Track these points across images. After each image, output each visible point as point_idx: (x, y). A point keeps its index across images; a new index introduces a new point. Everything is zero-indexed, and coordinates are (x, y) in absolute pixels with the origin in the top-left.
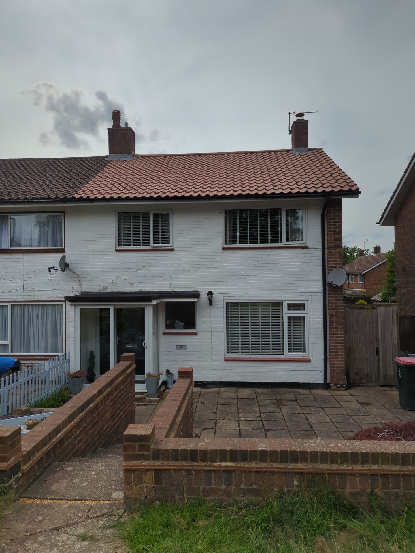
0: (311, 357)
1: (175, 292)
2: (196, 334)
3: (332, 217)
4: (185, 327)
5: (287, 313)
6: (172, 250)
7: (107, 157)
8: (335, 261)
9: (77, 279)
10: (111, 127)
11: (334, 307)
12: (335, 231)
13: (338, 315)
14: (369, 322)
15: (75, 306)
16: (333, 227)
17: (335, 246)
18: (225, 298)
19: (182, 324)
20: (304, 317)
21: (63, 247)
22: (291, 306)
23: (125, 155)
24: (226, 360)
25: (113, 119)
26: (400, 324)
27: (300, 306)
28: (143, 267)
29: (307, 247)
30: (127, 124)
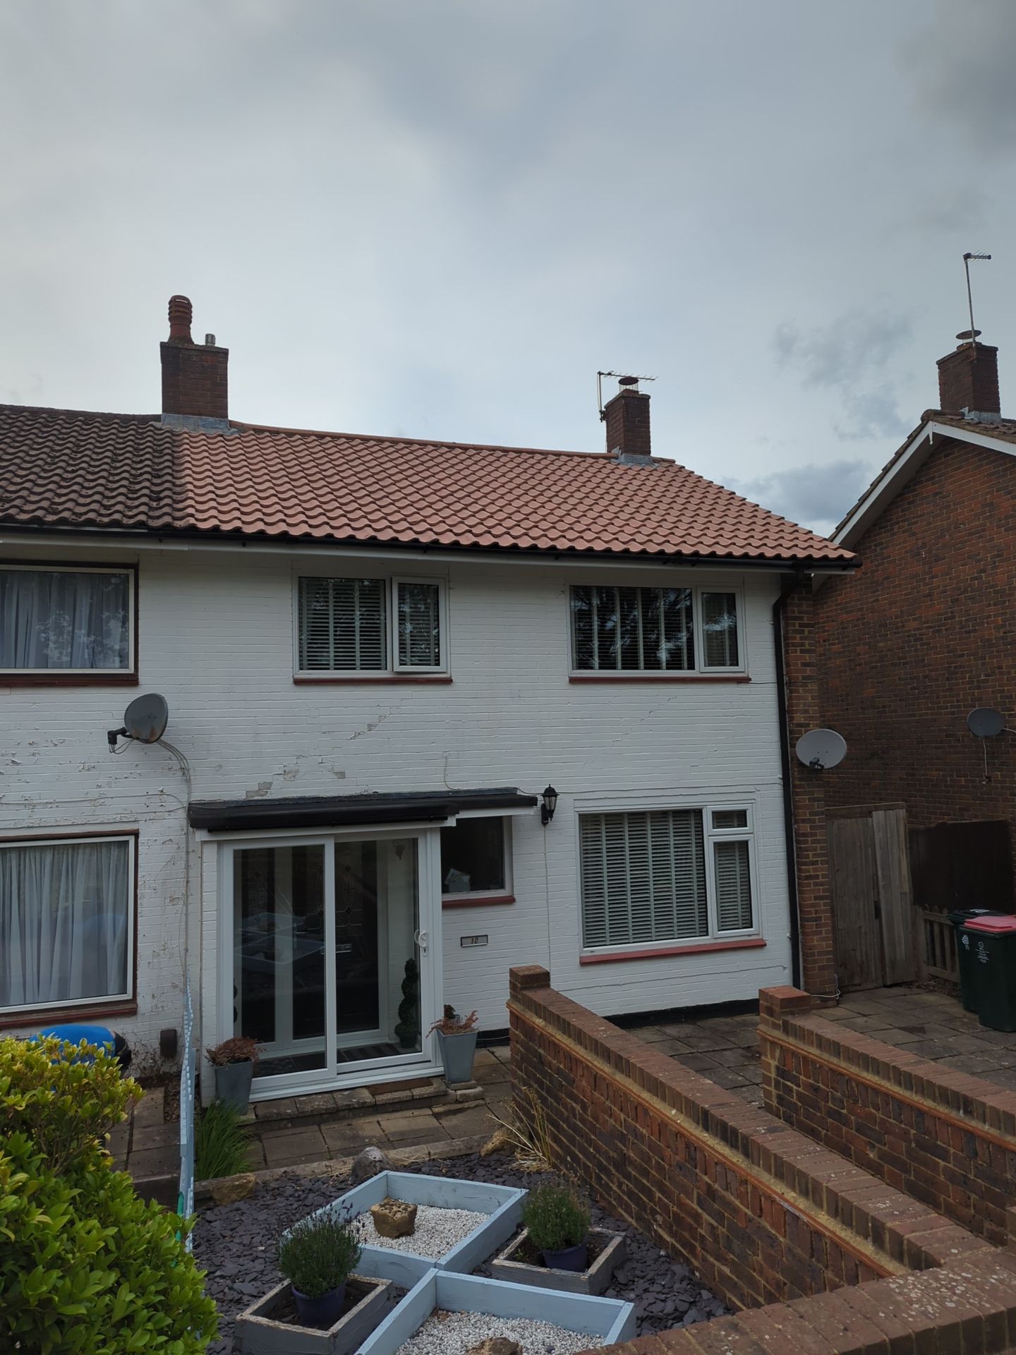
0: (767, 938)
1: (458, 792)
2: (510, 901)
3: (797, 614)
5: (713, 834)
6: (448, 681)
8: (806, 711)
9: (175, 764)
11: (808, 816)
12: (803, 645)
13: (815, 835)
14: (860, 847)
15: (220, 843)
16: (798, 636)
17: (804, 678)
18: (578, 804)
20: (746, 843)
21: (131, 670)
22: (723, 818)
23: (211, 419)
24: (585, 963)
25: (170, 319)
27: (739, 818)
28: (370, 727)
29: (746, 680)
30: (210, 338)
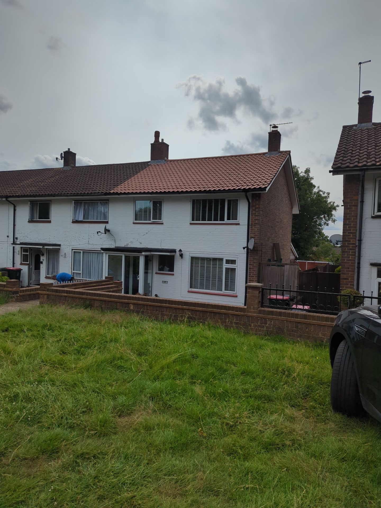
0: (237, 294)
1: (163, 249)
2: (173, 275)
3: (254, 205)
4: (169, 271)
5: (225, 266)
6: (162, 224)
7: (149, 162)
8: (254, 233)
9: (113, 239)
10: (153, 142)
11: (252, 263)
12: (255, 214)
13: (254, 269)
14: (279, 275)
15: (106, 253)
16: (254, 211)
17: (255, 224)
18: (190, 254)
19: (168, 269)
20: (235, 269)
21: (107, 221)
22: (228, 262)
23: (160, 160)
24: (189, 292)
25: (155, 136)
26: (300, 278)
27: (233, 262)
28: (147, 233)
29: (239, 224)
30: (162, 140)
